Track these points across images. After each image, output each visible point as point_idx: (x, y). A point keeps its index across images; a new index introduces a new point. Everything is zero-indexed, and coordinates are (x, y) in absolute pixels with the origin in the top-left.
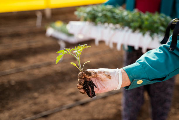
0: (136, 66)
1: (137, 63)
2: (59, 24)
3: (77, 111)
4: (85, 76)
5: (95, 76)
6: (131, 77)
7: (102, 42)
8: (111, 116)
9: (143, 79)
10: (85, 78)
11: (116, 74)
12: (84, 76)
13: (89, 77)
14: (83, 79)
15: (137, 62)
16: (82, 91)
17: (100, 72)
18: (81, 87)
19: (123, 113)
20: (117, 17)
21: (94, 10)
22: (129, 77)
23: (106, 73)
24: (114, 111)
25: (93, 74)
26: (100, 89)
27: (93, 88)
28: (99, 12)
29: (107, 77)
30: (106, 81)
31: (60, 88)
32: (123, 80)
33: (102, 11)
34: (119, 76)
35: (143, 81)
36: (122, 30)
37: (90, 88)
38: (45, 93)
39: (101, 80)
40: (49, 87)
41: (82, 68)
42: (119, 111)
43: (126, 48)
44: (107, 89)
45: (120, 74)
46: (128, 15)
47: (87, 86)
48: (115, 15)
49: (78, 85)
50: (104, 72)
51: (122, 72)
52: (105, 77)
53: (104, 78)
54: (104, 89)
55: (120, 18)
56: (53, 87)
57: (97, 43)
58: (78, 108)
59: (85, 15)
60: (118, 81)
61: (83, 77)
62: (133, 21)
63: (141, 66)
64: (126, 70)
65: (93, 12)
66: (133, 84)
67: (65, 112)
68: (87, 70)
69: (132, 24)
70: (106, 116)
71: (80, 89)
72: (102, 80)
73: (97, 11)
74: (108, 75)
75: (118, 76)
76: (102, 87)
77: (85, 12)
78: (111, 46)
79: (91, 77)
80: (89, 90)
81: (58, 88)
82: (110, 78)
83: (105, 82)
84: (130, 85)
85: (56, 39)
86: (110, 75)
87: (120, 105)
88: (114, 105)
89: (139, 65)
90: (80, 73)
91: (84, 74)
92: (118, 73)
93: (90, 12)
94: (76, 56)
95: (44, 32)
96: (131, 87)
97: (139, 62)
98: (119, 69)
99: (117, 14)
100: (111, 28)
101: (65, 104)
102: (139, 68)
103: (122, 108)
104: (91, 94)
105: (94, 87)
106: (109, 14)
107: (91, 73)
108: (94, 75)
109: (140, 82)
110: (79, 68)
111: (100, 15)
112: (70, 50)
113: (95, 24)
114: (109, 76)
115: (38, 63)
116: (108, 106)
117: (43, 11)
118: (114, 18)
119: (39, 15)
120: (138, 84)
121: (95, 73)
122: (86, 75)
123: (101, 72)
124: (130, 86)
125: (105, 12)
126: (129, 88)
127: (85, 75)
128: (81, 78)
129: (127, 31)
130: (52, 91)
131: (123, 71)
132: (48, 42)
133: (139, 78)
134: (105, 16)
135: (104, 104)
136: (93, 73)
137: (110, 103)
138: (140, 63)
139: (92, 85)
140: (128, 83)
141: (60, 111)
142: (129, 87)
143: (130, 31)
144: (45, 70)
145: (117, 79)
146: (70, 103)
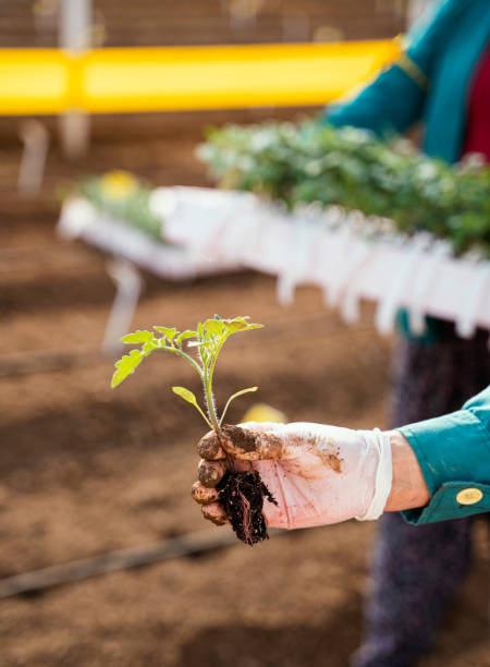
0: (459, 426)
1: (467, 411)
2: (118, 188)
3: (169, 584)
4: (229, 451)
5: (274, 454)
6: (433, 470)
7: (308, 291)
8: (319, 619)
9: (484, 483)
10: (229, 458)
11: (364, 453)
12: (224, 451)
13: (247, 456)
14: (217, 460)
15: (467, 408)
16: (214, 510)
17: (294, 440)
18: (210, 493)
19: (375, 611)
20: (388, 182)
21: (285, 144)
22: (425, 473)
23: (320, 447)
24: (331, 595)
25: (264, 443)
26: (294, 509)
27: (257, 504)
28: (307, 155)
29: (324, 464)
30: (320, 478)
31: (105, 475)
32: (394, 482)
33: (325, 151)
34: (378, 460)
35: (483, 492)
36: (405, 244)
37: (246, 502)
38: (35, 488)
39: (300, 474)
40: (58, 464)
41: (219, 416)
42: (357, 599)
43: (417, 325)
44: (325, 513)
45: (381, 455)
46: (437, 180)
47: (234, 493)
48: (379, 173)
49: (197, 484)
50: (312, 442)
51: (393, 446)
52: (316, 460)
53: (312, 468)
54: (308, 513)
55: (401, 187)
56: (72, 464)
57: (285, 292)
58: (177, 569)
59: (247, 165)
60: (373, 482)
61: (220, 455)
62: (459, 208)
63: (480, 428)
64: (413, 440)
65: (282, 154)
66: (440, 501)
67: (118, 581)
68: (238, 426)
69: (456, 222)
70: (296, 615)
71: (205, 503)
72: (303, 473)
73: (298, 152)
74: (330, 457)
75: (374, 460)
76: (301, 502)
77: (244, 152)
78: (350, 312)
79: (255, 457)
80: (242, 513)
81: (93, 471)
82: (338, 470)
83: (314, 484)
84: (427, 505)
85: (101, 255)
86: (339, 457)
87: (362, 570)
88: (335, 570)
89: (476, 421)
90: (210, 435)
91: (222, 441)
92: (375, 449)
93: (267, 151)
94: (199, 363)
95: (48, 217)
96: (430, 516)
97: (476, 409)
98: (382, 430)
99: (390, 171)
100: (358, 233)
101: (119, 546)
102: (472, 435)
103: (370, 585)
104: (247, 530)
105: (266, 498)
106: (352, 168)
107: (254, 439)
108: (266, 450)
109: (470, 496)
110: (207, 416)
111: (313, 167)
112: (176, 337)
113: (285, 206)
114: (333, 461)
115: (16, 356)
116: (310, 569)
117: (51, 124)
118: (374, 185)
119: (35, 139)
120: (462, 506)
121: (275, 442)
122: (234, 444)
123: (298, 441)
124: (425, 510)
125: (334, 160)
126: (423, 519)
127: (230, 443)
128: (210, 459)
129: (427, 250)
130: (70, 482)
131: (400, 443)
132: (66, 263)
133: (467, 479)
134: (335, 175)
135: (293, 562)
136: (266, 438)
137: (318, 557)
138: (478, 414)
139: (257, 491)
140: (417, 494)
141: (95, 575)
142: (424, 515)
143: (444, 248)
144: (43, 390)
145: (370, 475)
146: (142, 543)
